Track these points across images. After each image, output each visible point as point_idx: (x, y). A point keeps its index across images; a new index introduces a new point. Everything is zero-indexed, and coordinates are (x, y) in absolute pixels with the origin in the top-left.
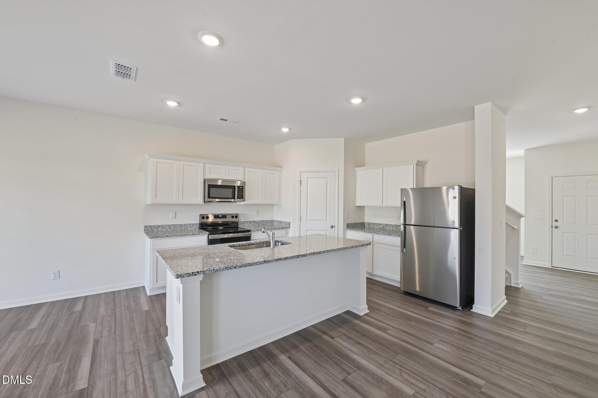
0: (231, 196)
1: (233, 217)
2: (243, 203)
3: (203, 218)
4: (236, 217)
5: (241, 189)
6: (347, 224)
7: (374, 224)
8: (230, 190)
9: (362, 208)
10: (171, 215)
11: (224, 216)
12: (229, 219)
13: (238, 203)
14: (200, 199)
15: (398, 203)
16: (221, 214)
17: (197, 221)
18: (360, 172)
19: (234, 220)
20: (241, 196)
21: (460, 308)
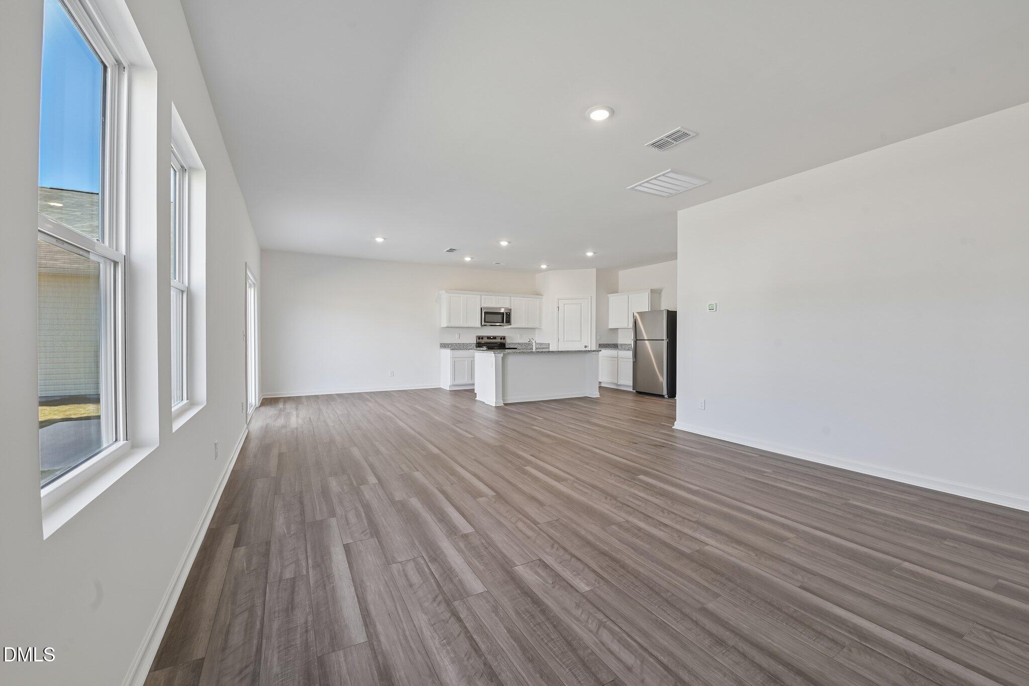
0: (501, 321)
1: (501, 339)
2: (509, 327)
3: (479, 338)
4: (504, 338)
5: (508, 315)
6: (599, 344)
7: (625, 344)
8: (500, 316)
9: (615, 330)
10: (457, 336)
11: (495, 338)
12: (498, 340)
13: (505, 327)
14: (478, 324)
15: (631, 325)
16: (491, 336)
17: (474, 341)
18: (612, 298)
19: (502, 341)
20: (508, 321)
21: (666, 396)
